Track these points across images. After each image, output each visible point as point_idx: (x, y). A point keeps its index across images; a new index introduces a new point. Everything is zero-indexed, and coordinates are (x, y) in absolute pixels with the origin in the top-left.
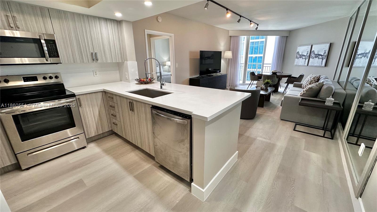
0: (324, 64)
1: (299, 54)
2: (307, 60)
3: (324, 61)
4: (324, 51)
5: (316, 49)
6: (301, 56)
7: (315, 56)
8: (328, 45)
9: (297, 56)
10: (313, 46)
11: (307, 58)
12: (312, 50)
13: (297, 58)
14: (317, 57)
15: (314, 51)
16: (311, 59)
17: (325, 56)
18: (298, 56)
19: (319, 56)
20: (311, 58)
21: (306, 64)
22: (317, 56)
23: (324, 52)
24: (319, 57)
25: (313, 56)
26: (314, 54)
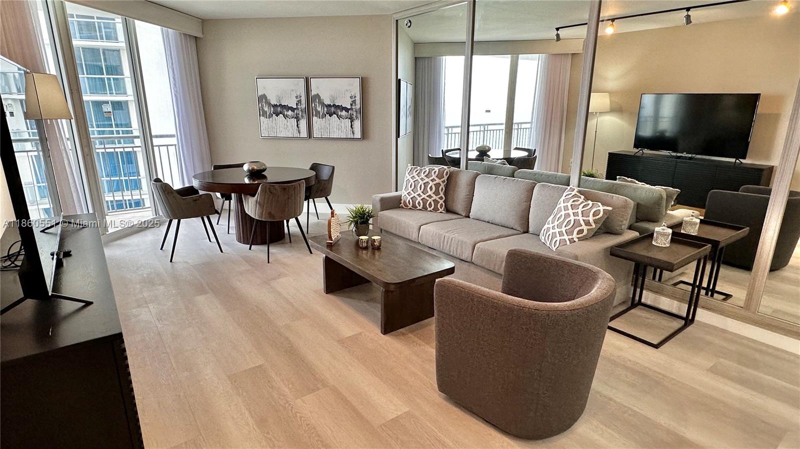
0: (358, 135)
1: (270, 104)
2: (303, 123)
3: (357, 124)
4: (351, 97)
5: (325, 89)
6: (279, 110)
7: (326, 109)
8: (357, 82)
9: (261, 109)
10: (313, 82)
11: (302, 116)
12: (313, 93)
13: (264, 114)
14: (334, 113)
15: (318, 96)
16: (315, 118)
17: (356, 111)
18: (266, 109)
19: (339, 110)
20: (316, 116)
21: (304, 134)
22: (333, 110)
23: (350, 101)
24: (339, 114)
25: (319, 109)
26: (323, 104)
